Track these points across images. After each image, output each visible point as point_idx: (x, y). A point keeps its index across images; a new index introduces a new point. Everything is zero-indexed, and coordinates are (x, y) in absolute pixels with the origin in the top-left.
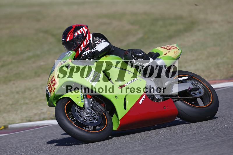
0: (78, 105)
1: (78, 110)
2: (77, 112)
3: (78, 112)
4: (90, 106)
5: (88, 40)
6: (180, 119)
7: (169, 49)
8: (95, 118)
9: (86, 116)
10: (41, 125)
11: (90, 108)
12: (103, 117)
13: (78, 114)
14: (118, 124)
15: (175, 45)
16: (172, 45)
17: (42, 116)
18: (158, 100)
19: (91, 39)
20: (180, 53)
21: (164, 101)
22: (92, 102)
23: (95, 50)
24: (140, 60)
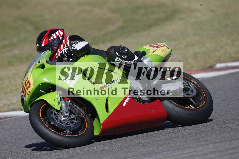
0: (55, 108)
1: (54, 113)
3: (55, 114)
4: (68, 108)
5: (65, 44)
7: (157, 48)
8: (73, 122)
9: (64, 119)
10: (9, 116)
11: (67, 111)
12: (82, 120)
13: (54, 116)
14: (100, 128)
15: (164, 44)
16: (161, 44)
17: (12, 107)
18: (144, 101)
19: (68, 43)
20: (170, 52)
21: (151, 102)
22: (70, 104)
23: (73, 49)
24: (124, 57)
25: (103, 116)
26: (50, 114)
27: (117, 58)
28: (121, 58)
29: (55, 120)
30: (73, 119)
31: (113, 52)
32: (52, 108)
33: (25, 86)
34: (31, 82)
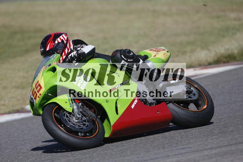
0: (67, 110)
1: (67, 115)
2: (66, 117)
4: (79, 110)
5: (69, 48)
6: (173, 124)
7: (157, 52)
8: (85, 124)
9: (76, 121)
11: (79, 113)
12: (93, 122)
13: (67, 119)
14: (111, 130)
16: (160, 48)
18: (151, 104)
19: (72, 47)
20: (169, 56)
21: (157, 104)
22: (81, 106)
23: (82, 52)
24: (130, 60)
25: (113, 118)
26: (62, 116)
27: (123, 61)
28: (127, 61)
29: (67, 122)
30: (85, 121)
31: (119, 55)
32: (64, 110)
33: (35, 89)
34: (42, 85)
